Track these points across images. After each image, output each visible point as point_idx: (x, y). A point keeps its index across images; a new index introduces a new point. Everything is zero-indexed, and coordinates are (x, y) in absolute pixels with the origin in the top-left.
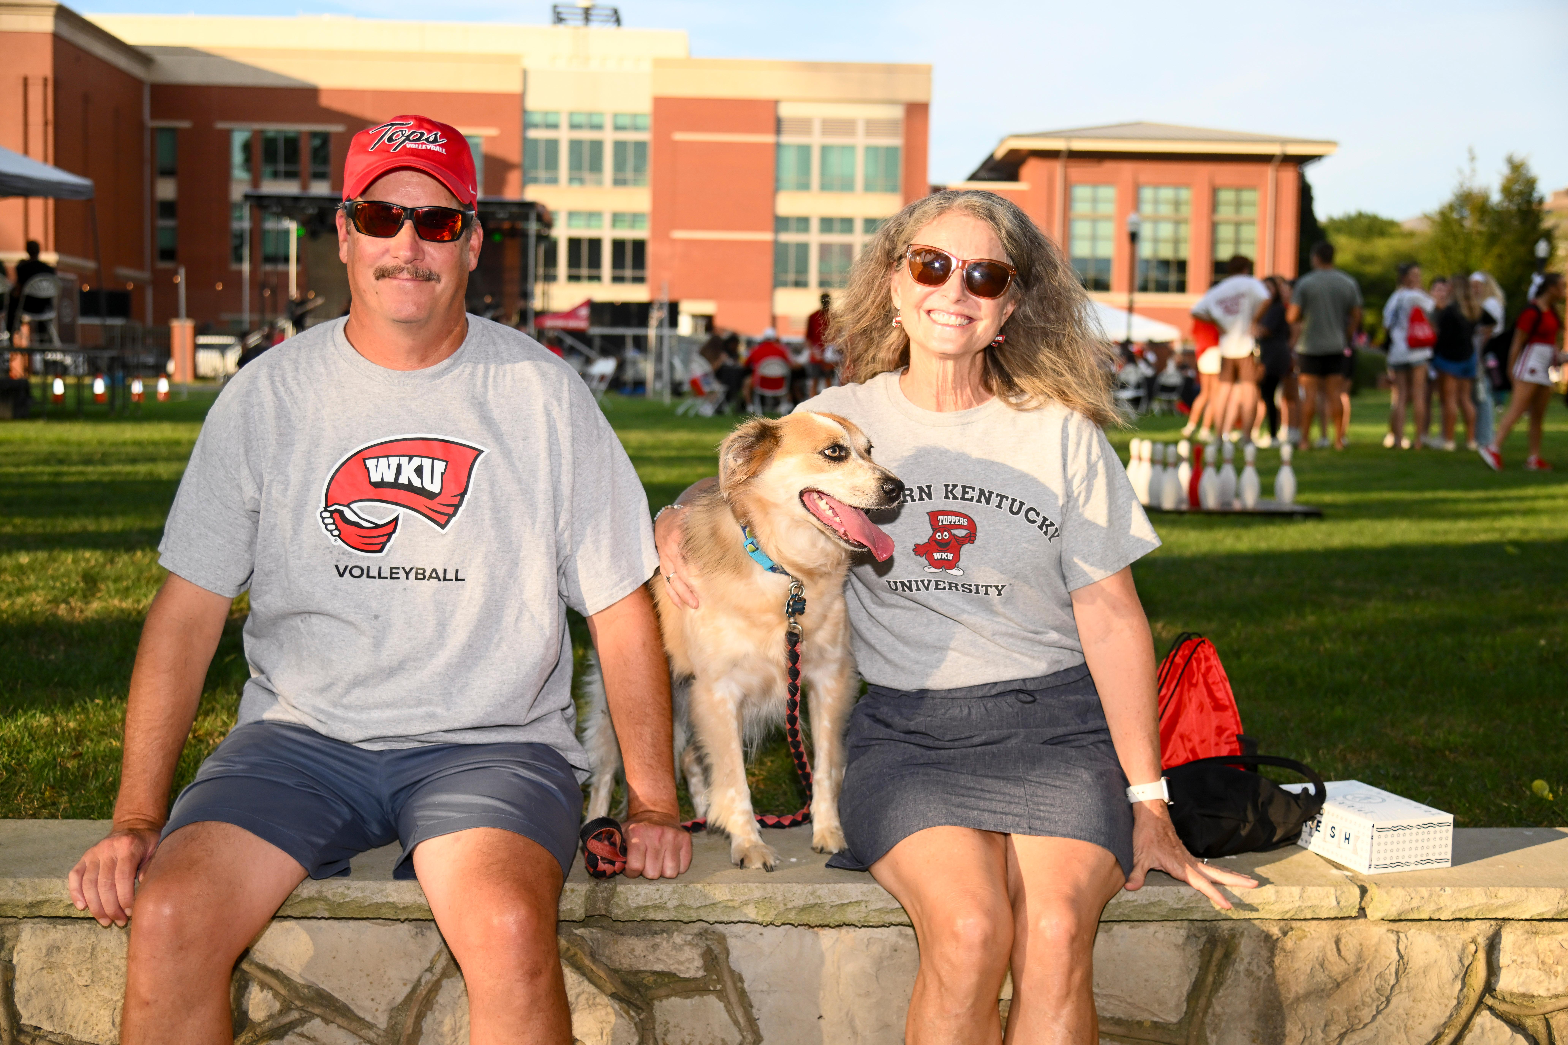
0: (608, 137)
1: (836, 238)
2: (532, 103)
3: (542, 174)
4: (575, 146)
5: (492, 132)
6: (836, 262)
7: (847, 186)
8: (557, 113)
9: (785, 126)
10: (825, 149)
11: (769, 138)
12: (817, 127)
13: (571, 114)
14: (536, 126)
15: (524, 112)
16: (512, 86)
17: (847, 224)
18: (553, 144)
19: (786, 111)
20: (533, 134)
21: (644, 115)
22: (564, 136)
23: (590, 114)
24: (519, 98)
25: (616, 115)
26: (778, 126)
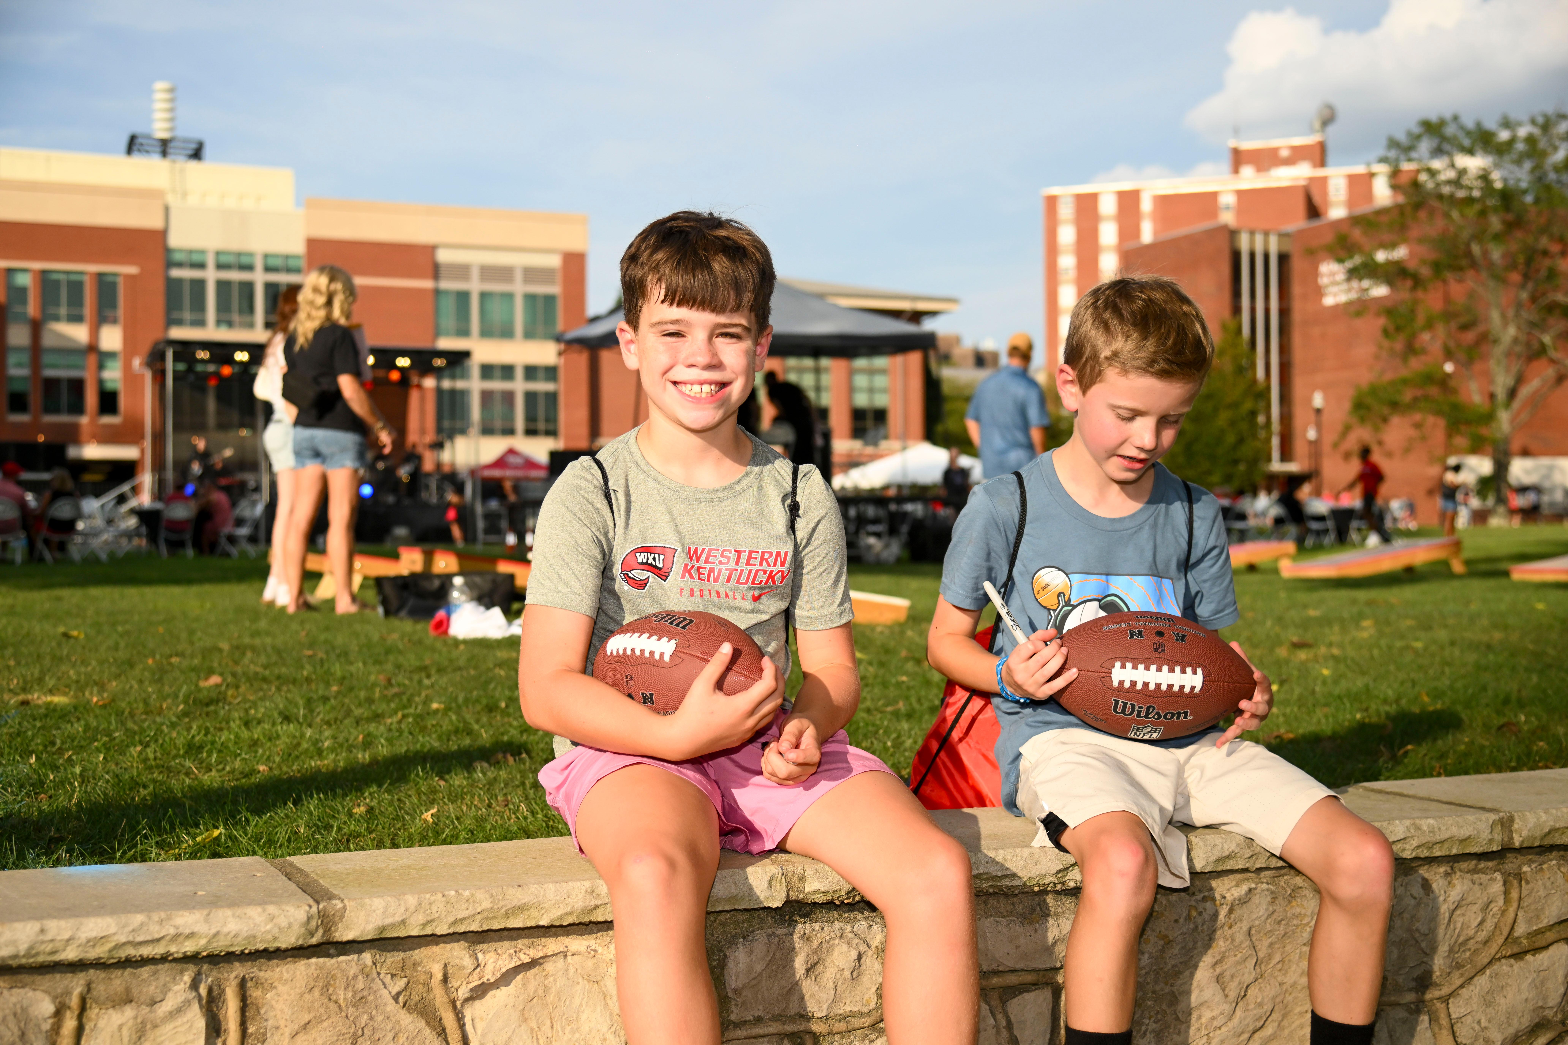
0: (259, 278)
1: (497, 385)
2: (175, 240)
3: (187, 315)
4: (223, 286)
5: (132, 270)
6: (498, 408)
7: (506, 333)
8: (203, 252)
9: (443, 272)
10: (484, 296)
11: (427, 284)
12: (475, 274)
13: (218, 253)
14: (180, 265)
15: (168, 250)
16: (154, 222)
17: (507, 371)
18: (199, 285)
19: (443, 256)
20: (175, 273)
21: (297, 257)
22: (211, 276)
23: (239, 254)
24: (163, 234)
25: (266, 256)
26: (436, 271)
